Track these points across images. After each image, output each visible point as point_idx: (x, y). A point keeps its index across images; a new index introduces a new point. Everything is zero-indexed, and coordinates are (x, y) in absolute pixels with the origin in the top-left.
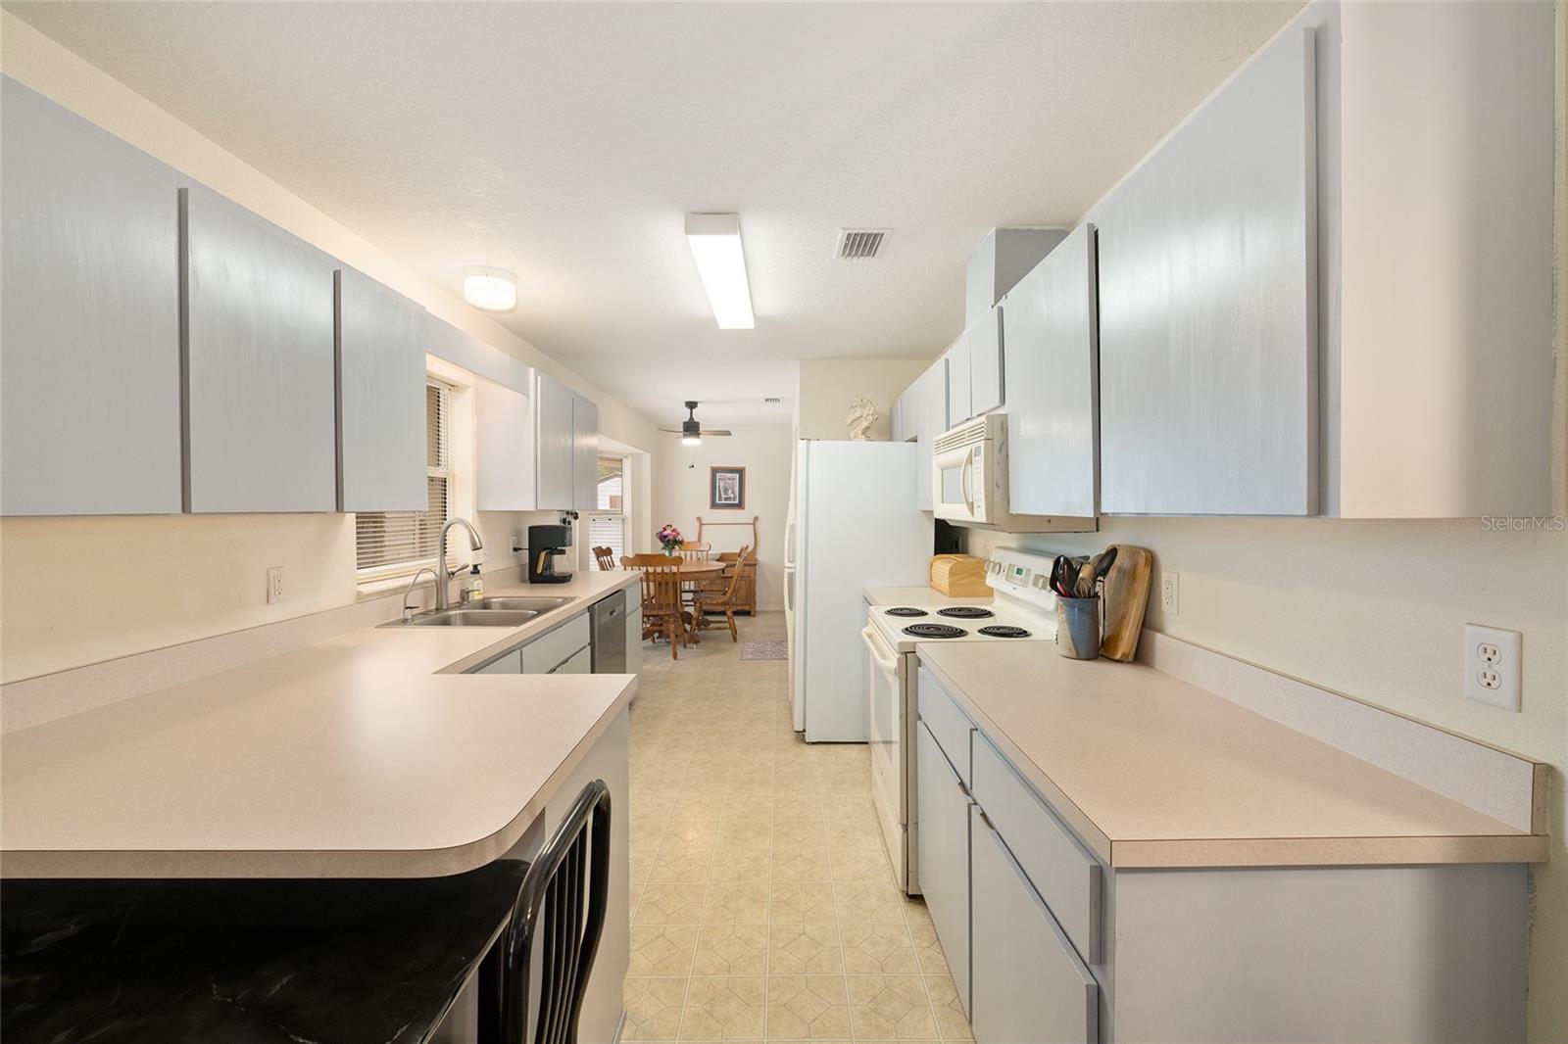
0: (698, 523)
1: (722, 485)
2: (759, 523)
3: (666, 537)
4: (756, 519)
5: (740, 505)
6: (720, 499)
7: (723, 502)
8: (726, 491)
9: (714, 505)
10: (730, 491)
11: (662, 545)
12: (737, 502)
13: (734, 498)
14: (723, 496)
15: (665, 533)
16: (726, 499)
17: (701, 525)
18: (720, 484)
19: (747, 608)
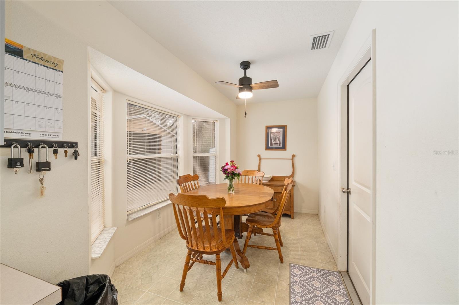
0: (258, 158)
1: (272, 136)
2: (296, 159)
3: (227, 170)
4: (294, 156)
5: (284, 148)
6: (271, 144)
7: (273, 146)
8: (275, 139)
9: (268, 148)
10: (277, 140)
11: (224, 176)
12: (282, 146)
13: (280, 144)
14: (273, 143)
15: (227, 167)
16: (275, 144)
17: (260, 159)
18: (271, 136)
19: (289, 213)
